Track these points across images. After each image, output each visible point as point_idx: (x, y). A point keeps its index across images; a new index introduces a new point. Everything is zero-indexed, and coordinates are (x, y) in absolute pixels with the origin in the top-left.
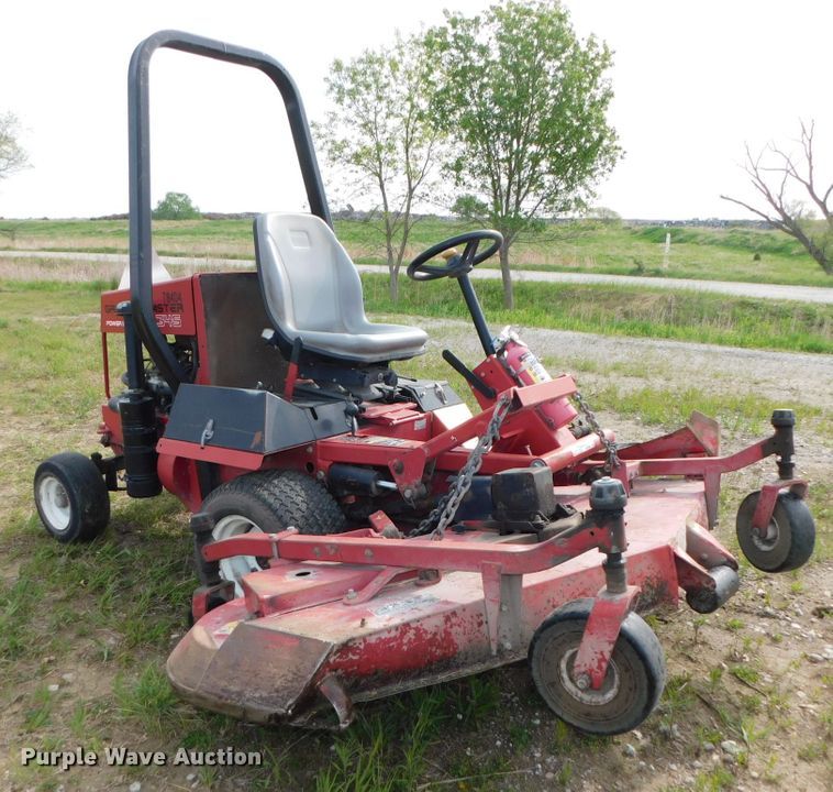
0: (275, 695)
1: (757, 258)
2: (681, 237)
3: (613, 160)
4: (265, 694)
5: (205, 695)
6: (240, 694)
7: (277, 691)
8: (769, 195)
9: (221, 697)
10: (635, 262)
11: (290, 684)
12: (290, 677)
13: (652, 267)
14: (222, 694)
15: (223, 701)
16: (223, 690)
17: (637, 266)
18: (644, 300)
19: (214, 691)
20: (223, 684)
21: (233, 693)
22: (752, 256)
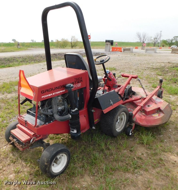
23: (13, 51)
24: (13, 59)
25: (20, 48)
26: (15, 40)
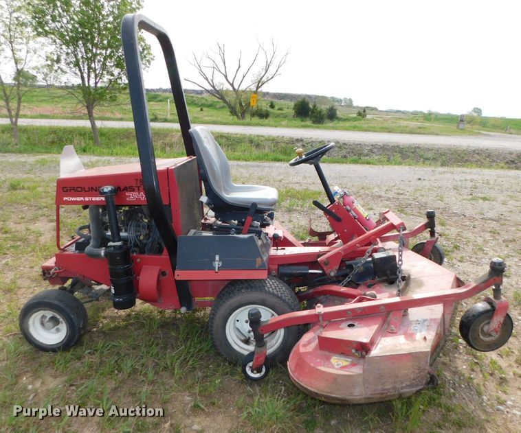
0: (414, 381)
1: (202, 110)
2: (161, 98)
3: (148, 61)
4: (408, 383)
5: (371, 396)
6: (394, 388)
7: (414, 379)
8: (207, 79)
9: (382, 394)
10: (153, 115)
11: (419, 375)
12: (417, 371)
13: (162, 117)
14: (382, 392)
15: (384, 395)
16: (382, 390)
17: (154, 117)
18: (173, 136)
19: (377, 392)
20: (380, 387)
21: (389, 389)
22: (199, 109)
23: (437, 135)
24: (413, 150)
25: (462, 129)
26: (480, 110)
